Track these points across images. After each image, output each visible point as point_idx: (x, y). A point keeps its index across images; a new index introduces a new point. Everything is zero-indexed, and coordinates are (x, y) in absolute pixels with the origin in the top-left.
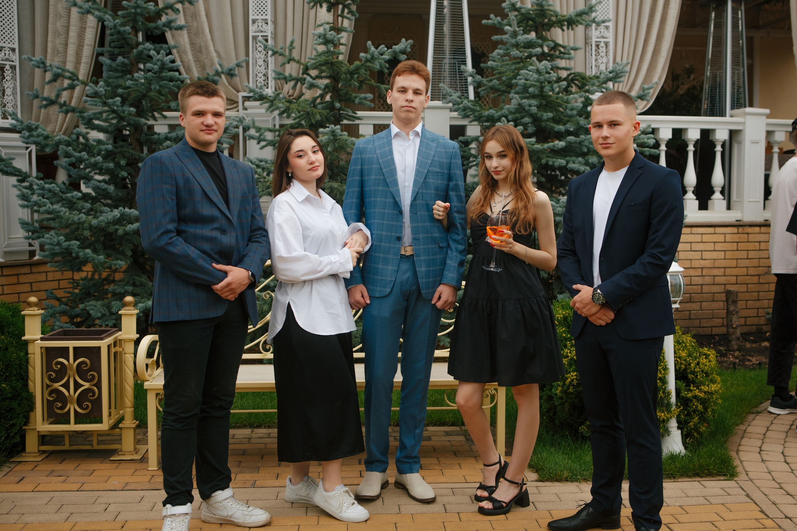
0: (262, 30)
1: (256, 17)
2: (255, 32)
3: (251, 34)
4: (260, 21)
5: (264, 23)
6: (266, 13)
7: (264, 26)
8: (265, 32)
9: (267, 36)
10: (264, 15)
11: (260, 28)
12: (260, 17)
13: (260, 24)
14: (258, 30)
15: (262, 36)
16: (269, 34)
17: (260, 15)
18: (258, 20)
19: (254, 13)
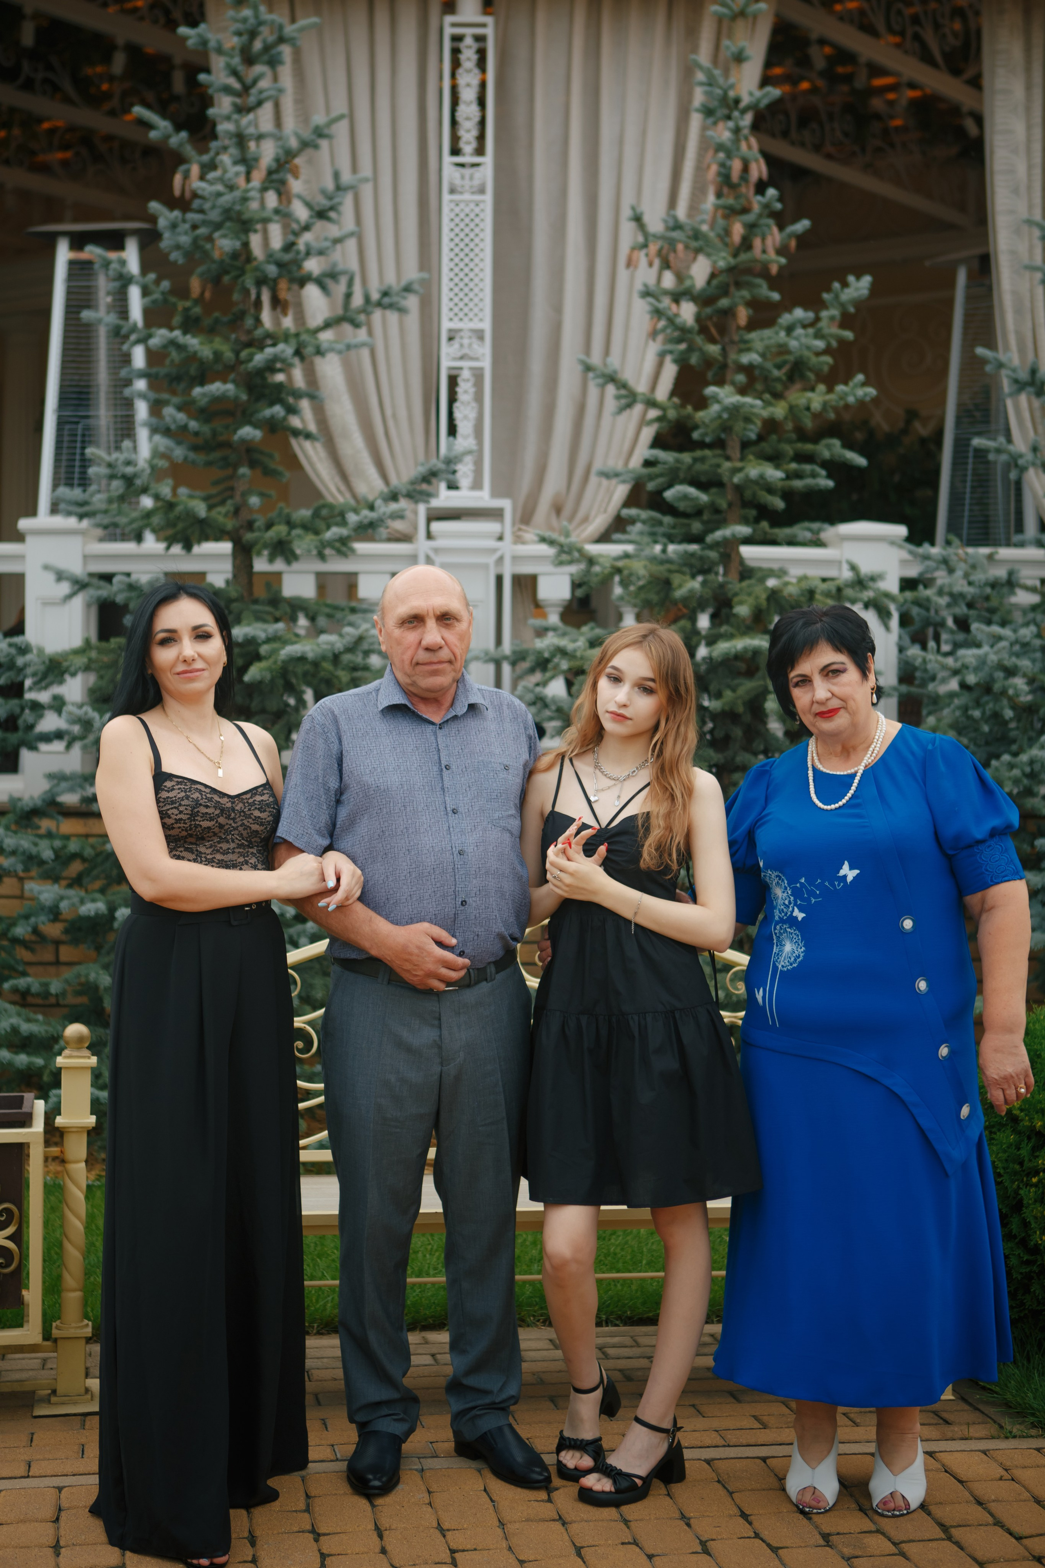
0: (471, 354)
1: (455, 325)
2: (455, 359)
3: (446, 363)
4: (466, 334)
5: (475, 341)
6: (481, 315)
7: (475, 346)
8: (476, 359)
9: (481, 369)
10: (476, 319)
11: (466, 351)
12: (466, 325)
13: (466, 341)
14: (459, 354)
15: (471, 369)
16: (486, 364)
17: (466, 319)
18: (460, 330)
19: (451, 314)
